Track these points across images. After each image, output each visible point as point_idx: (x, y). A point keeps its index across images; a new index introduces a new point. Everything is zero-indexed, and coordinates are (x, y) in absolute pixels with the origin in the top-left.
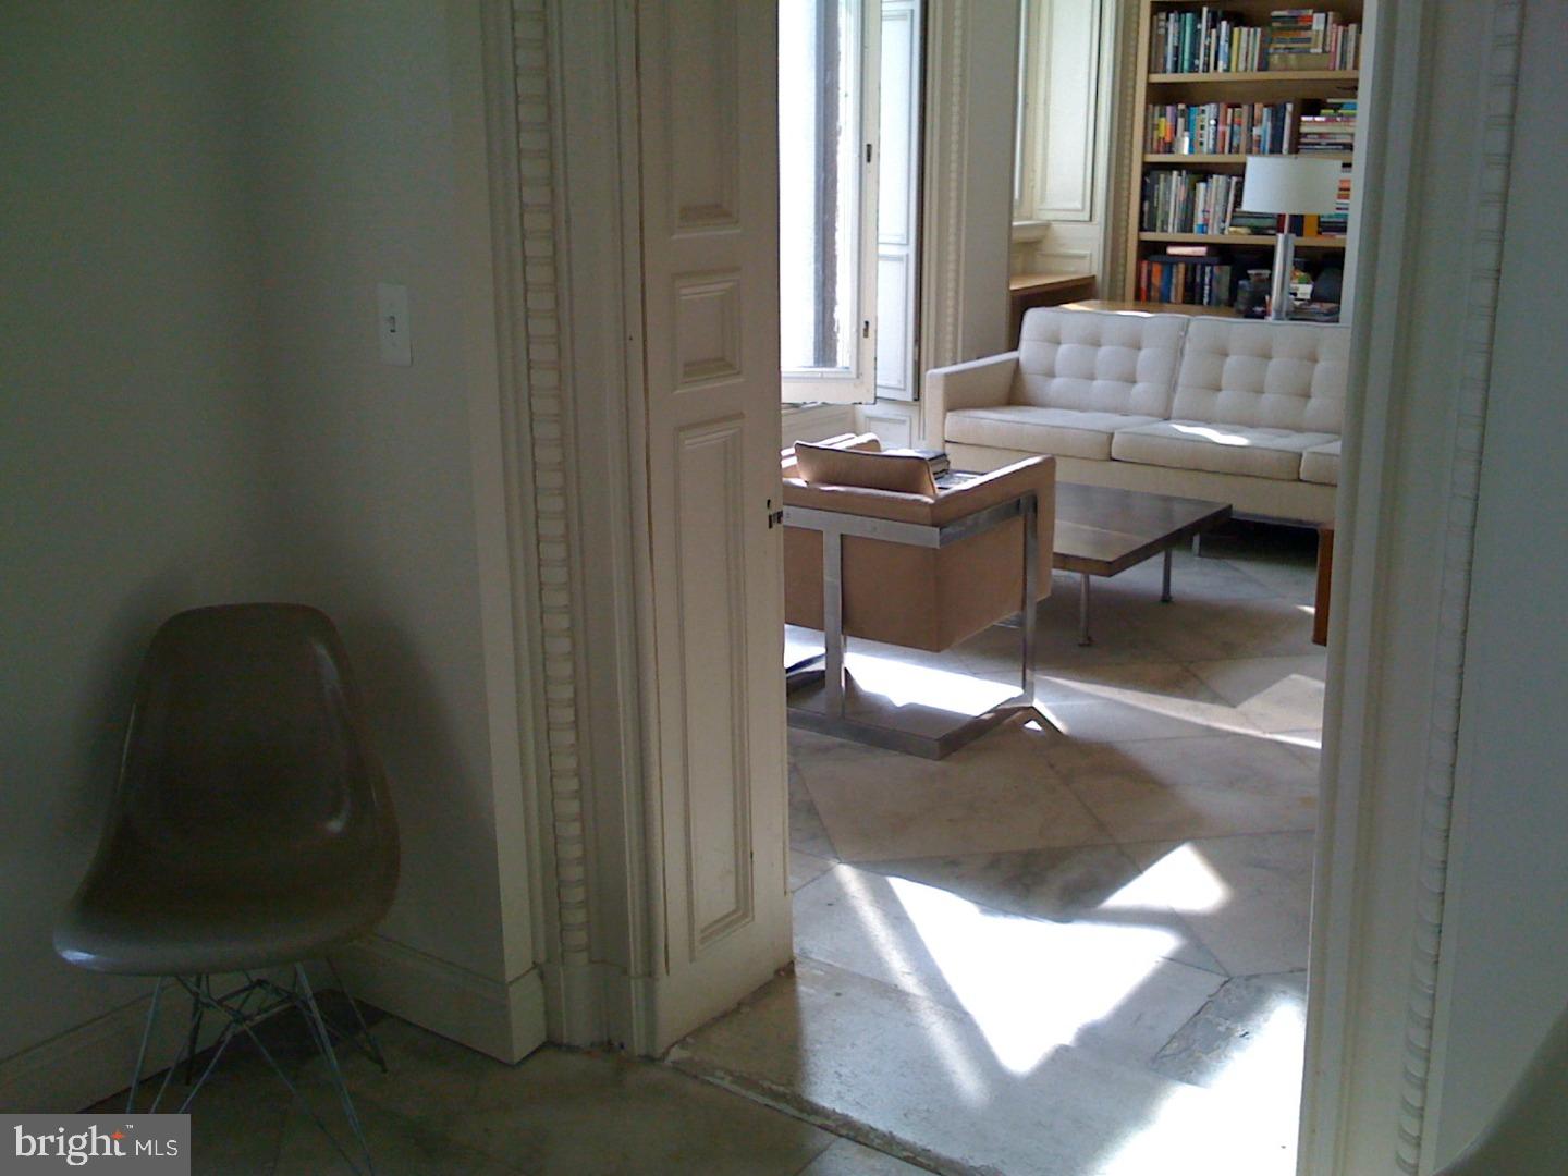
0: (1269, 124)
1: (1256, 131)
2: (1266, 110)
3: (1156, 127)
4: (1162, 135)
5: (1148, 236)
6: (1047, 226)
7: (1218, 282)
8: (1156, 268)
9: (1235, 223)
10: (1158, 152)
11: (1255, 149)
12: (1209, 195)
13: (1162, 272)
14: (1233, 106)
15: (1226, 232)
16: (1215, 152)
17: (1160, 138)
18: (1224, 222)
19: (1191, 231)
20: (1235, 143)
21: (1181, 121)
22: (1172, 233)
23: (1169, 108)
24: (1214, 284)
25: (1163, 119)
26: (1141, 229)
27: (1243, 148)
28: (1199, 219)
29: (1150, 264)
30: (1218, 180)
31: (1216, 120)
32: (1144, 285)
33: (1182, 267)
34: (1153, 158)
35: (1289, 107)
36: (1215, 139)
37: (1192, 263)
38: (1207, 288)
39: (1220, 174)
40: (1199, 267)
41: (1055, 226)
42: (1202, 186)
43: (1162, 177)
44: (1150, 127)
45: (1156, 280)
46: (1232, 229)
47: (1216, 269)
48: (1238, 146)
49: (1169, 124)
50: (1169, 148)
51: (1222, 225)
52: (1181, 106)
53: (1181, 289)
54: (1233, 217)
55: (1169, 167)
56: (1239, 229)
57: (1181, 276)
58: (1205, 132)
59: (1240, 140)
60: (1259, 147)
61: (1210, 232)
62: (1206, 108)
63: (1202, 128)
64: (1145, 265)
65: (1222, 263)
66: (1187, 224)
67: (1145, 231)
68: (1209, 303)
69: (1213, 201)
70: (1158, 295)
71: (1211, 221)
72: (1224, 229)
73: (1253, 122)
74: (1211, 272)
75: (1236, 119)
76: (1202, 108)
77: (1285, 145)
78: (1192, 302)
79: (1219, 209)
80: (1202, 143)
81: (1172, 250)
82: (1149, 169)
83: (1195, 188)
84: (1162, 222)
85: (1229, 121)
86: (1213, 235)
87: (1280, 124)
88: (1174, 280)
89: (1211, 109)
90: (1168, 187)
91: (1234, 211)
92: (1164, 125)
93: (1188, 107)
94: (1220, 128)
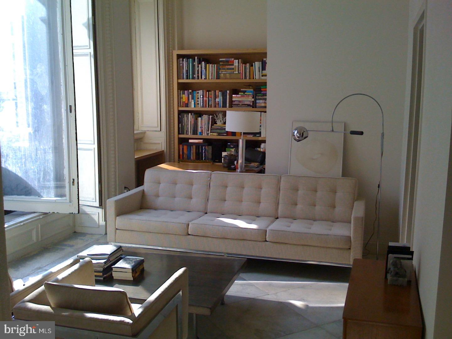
0: (221, 97)
1: (217, 100)
2: (220, 92)
3: (181, 98)
4: (184, 101)
5: (181, 136)
6: (144, 133)
7: (208, 152)
8: (185, 147)
9: (211, 132)
10: (183, 107)
11: (217, 106)
12: (203, 122)
13: (187, 148)
14: (209, 91)
15: (209, 135)
16: (203, 107)
17: (183, 102)
18: (208, 131)
19: (197, 134)
20: (210, 104)
21: (190, 96)
22: (190, 135)
23: (186, 92)
24: (206, 153)
25: (184, 95)
26: (179, 134)
27: (213, 106)
28: (199, 130)
29: (183, 146)
30: (205, 116)
31: (203, 96)
32: (181, 153)
33: (194, 146)
34: (181, 109)
35: (228, 92)
36: (203, 102)
37: (197, 145)
38: (204, 154)
39: (205, 115)
40: (200, 147)
41: (147, 132)
42: (200, 119)
43: (185, 115)
44: (179, 98)
45: (185, 151)
46: (211, 133)
47: (206, 147)
48: (211, 105)
49: (186, 97)
50: (187, 105)
51: (208, 132)
52: (190, 91)
53: (194, 154)
54: (211, 130)
55: (188, 112)
56: (214, 134)
57: (194, 150)
58: (199, 100)
59: (211, 103)
60: (218, 105)
61: (203, 135)
62: (199, 91)
63: (198, 98)
64: (181, 146)
65: (208, 145)
66: (195, 132)
67: (181, 134)
68: (205, 159)
69: (204, 124)
70: (186, 157)
71: (203, 131)
72: (208, 133)
73: (216, 97)
74: (205, 148)
75: (210, 96)
76: (197, 91)
77: (228, 105)
78: (198, 159)
79: (206, 126)
80: (198, 104)
81: (190, 141)
82: (180, 113)
83: (197, 119)
84: (186, 131)
85: (207, 96)
86: (205, 136)
87: (225, 97)
88: (192, 151)
89: (201, 92)
90: (188, 119)
91: (211, 127)
92: (184, 97)
93: (193, 91)
94: (205, 99)
